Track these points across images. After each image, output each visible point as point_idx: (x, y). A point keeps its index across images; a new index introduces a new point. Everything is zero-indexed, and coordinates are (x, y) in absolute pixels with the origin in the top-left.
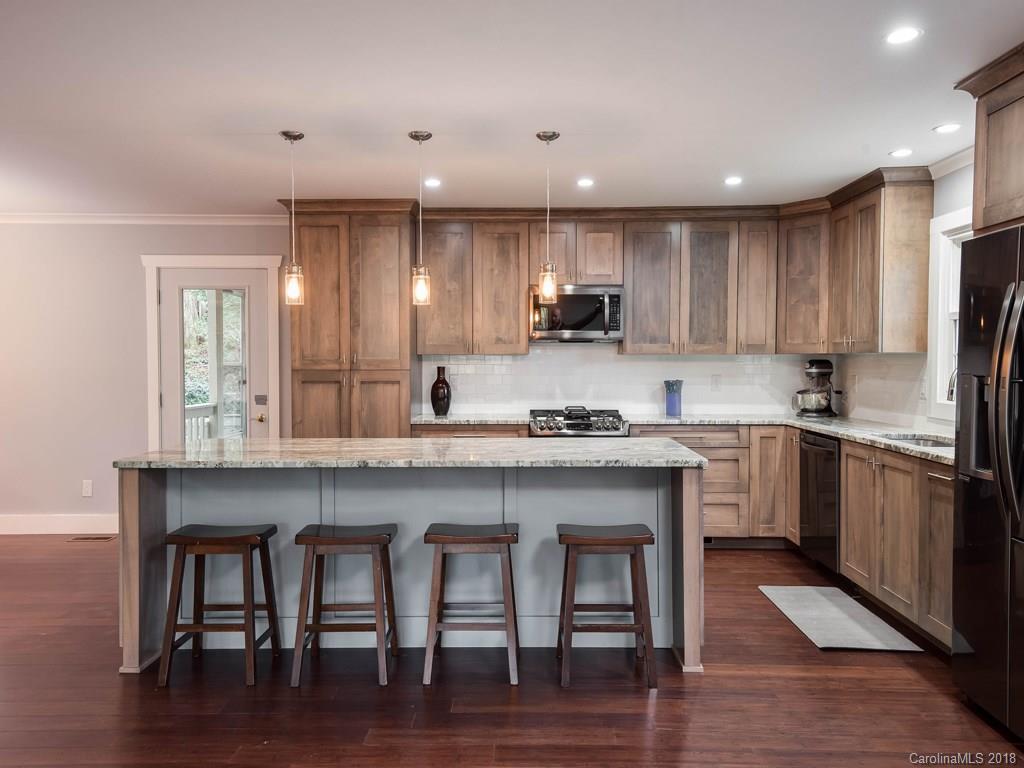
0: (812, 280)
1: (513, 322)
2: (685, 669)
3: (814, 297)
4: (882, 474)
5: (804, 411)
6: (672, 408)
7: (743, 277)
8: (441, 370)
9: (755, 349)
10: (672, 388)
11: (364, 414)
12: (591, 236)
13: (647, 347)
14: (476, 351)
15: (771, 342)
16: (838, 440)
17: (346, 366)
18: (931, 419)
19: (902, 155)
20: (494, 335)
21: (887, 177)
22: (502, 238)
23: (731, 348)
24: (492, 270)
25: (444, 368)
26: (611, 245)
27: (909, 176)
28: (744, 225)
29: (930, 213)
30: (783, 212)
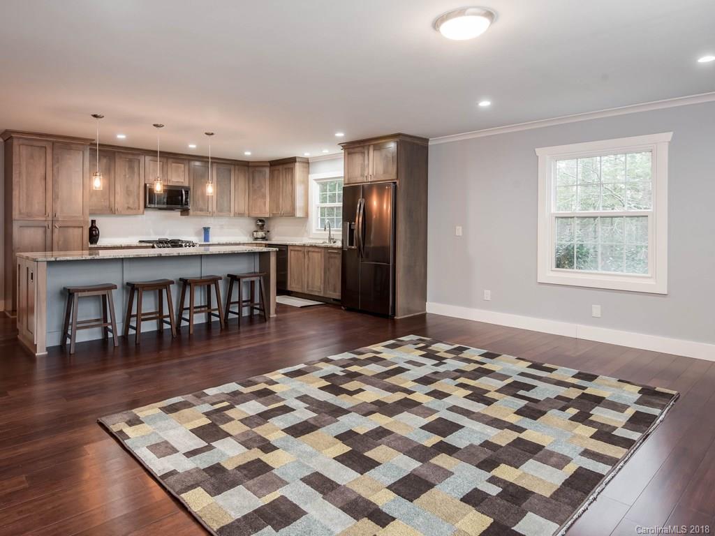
0: (263, 190)
1: (137, 201)
2: (271, 316)
3: (264, 196)
4: (308, 254)
5: (256, 239)
6: (206, 239)
7: (237, 187)
8: (93, 222)
9: (240, 215)
10: (206, 230)
11: (60, 243)
12: (174, 164)
13: (199, 213)
14: (117, 213)
15: (247, 212)
16: (287, 246)
17: (50, 218)
18: (310, 238)
19: (307, 155)
20: (126, 206)
21: (297, 160)
22: (130, 161)
23: (232, 214)
24: (125, 175)
25: (95, 221)
26: (183, 169)
27: (304, 160)
28: (237, 167)
29: (308, 173)
30: (250, 164)
